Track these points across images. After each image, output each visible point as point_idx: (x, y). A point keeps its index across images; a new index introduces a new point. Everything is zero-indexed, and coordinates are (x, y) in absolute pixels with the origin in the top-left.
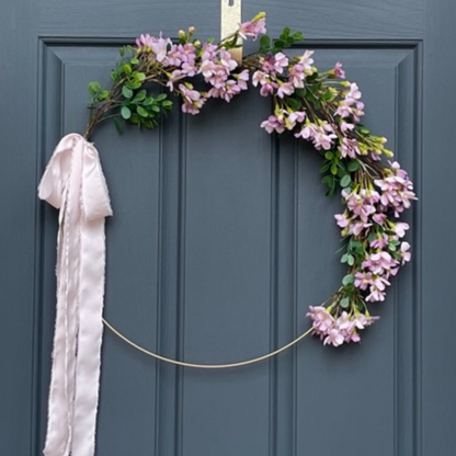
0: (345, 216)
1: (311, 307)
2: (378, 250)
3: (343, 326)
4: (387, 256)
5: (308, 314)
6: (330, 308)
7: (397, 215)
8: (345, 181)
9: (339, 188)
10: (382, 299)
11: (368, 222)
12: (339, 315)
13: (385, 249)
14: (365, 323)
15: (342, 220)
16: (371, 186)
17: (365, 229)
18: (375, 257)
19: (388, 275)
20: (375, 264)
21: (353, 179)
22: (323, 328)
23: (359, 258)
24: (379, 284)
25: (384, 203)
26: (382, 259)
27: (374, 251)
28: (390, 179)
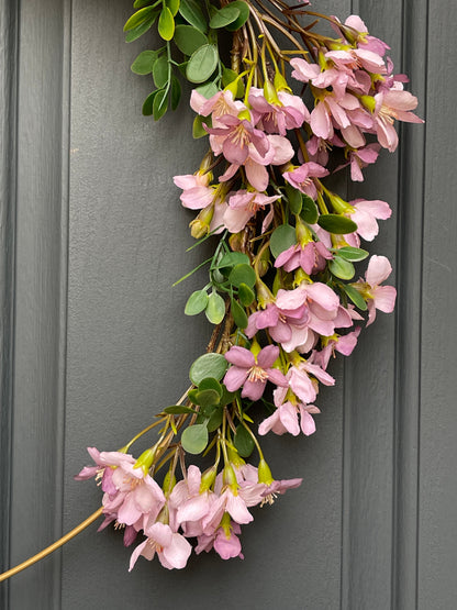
0: (203, 177)
1: (93, 451)
2: (300, 277)
3: (189, 513)
4: (325, 296)
5: (87, 471)
6: (149, 455)
7: (357, 175)
8: (203, 62)
9: (183, 88)
10: (310, 427)
11: (270, 192)
12: (179, 477)
13: (321, 274)
14: (256, 500)
15: (195, 189)
16: (280, 79)
17: (261, 212)
18: (288, 300)
19: (327, 354)
20: (288, 319)
21: (226, 59)
22: (126, 518)
23: (239, 301)
24: (301, 382)
25: (321, 129)
26: (310, 303)
27: (289, 281)
28: (341, 53)
